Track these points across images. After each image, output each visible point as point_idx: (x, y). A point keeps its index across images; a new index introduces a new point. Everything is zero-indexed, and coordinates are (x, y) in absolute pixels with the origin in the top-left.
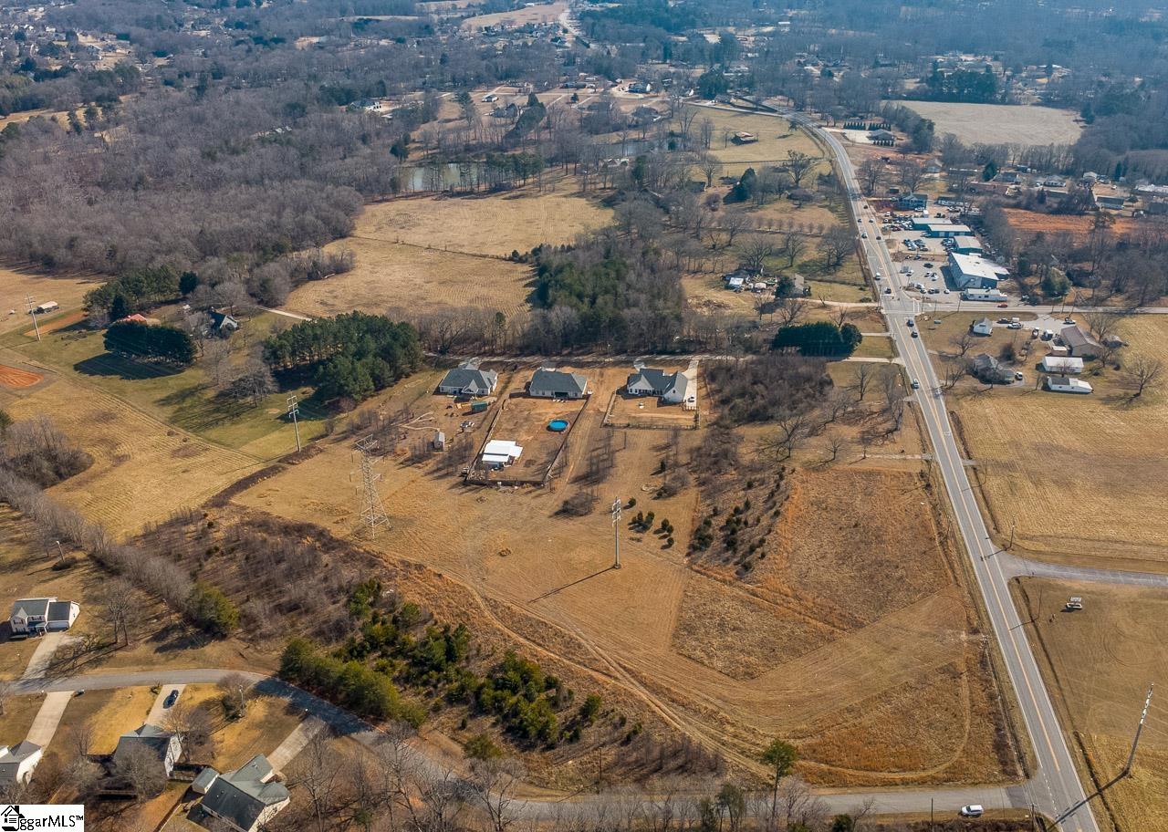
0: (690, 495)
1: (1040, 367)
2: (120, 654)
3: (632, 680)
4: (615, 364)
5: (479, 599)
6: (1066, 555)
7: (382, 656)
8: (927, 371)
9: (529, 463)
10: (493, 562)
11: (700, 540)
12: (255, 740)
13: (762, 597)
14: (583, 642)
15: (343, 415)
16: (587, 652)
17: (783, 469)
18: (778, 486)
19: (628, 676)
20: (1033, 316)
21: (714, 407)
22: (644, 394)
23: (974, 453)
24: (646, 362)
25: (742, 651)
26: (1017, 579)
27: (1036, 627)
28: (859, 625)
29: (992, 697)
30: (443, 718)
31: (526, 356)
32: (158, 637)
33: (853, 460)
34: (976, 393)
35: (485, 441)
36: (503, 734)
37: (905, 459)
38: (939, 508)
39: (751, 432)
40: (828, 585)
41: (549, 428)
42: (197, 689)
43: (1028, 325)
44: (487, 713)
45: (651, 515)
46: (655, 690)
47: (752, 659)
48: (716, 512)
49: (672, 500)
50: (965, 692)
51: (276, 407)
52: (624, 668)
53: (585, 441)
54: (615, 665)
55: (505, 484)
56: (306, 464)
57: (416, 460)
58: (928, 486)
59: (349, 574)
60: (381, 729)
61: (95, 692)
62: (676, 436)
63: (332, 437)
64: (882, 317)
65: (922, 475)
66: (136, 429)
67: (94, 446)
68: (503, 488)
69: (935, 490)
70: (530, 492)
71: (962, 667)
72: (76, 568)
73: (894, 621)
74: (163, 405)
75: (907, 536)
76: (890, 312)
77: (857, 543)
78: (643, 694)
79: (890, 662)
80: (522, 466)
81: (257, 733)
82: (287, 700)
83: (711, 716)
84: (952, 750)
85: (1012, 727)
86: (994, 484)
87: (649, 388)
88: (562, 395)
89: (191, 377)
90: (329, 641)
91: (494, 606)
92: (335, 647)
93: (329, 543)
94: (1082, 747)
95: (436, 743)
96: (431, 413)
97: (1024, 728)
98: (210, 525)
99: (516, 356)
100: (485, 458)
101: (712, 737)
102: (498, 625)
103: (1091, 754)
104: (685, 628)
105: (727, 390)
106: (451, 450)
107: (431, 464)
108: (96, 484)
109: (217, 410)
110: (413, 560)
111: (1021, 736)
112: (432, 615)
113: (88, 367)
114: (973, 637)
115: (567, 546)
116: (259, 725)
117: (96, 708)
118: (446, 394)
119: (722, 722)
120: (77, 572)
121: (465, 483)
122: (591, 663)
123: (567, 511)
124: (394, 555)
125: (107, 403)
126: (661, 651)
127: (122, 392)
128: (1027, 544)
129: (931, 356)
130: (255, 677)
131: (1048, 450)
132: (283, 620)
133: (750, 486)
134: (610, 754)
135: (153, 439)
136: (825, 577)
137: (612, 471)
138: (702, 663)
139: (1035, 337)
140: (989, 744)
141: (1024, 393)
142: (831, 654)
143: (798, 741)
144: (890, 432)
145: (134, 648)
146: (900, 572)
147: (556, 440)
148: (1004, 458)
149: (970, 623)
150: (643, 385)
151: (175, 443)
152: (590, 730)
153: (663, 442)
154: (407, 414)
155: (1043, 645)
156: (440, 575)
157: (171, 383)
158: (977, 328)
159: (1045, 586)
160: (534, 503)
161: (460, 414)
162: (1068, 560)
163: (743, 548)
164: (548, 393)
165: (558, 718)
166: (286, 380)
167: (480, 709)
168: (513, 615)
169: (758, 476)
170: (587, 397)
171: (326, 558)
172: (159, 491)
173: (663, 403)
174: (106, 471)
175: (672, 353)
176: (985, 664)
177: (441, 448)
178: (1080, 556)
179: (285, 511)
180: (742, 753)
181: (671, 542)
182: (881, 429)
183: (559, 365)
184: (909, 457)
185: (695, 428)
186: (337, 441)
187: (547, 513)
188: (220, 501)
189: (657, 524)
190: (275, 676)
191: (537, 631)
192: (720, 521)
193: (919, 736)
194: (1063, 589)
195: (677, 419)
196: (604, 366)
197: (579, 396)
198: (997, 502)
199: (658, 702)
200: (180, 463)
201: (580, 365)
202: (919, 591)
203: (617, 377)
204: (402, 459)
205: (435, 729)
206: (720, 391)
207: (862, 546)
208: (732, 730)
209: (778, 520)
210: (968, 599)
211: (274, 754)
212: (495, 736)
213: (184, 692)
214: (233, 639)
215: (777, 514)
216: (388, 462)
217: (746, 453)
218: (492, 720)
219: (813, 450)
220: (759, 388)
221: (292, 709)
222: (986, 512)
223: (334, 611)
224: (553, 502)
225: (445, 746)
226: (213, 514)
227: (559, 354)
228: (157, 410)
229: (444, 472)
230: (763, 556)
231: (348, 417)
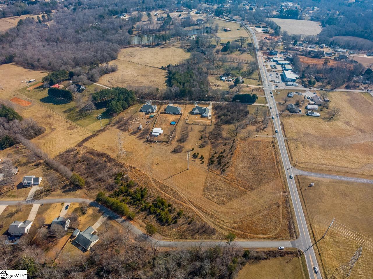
0: (209, 147)
1: (306, 108)
2: (53, 193)
3: (191, 204)
4: (189, 103)
5: (151, 179)
6: (310, 169)
7: (124, 196)
8: (275, 109)
9: (165, 135)
10: (155, 167)
11: (211, 162)
12: (90, 220)
13: (227, 180)
14: (178, 192)
15: (114, 118)
16: (180, 196)
17: (235, 140)
18: (233, 145)
19: (190, 203)
20: (305, 91)
21: (216, 118)
22: (197, 114)
23: (287, 136)
24: (198, 103)
25: (221, 196)
26: (297, 176)
27: (301, 191)
28: (253, 189)
29: (288, 213)
30: (140, 215)
31: (165, 100)
32: (63, 188)
33: (254, 137)
34: (288, 116)
35: (153, 128)
36: (156, 220)
37: (268, 137)
38: (276, 153)
39: (226, 127)
40: (245, 176)
41: (171, 124)
42: (74, 204)
43: (303, 94)
44: (152, 214)
45: (198, 154)
46: (198, 208)
47: (224, 199)
48: (216, 153)
49: (204, 148)
50: (281, 211)
51: (96, 114)
52: (189, 201)
53: (181, 128)
54: (187, 200)
55: (158, 142)
56: (104, 133)
57: (134, 133)
58: (274, 146)
59: (115, 170)
60: (123, 218)
61: (46, 204)
62: (205, 128)
63: (111, 124)
64: (263, 90)
65: (272, 142)
66: (57, 120)
67: (46, 125)
68: (158, 143)
69: (276, 147)
70: (165, 145)
71: (281, 203)
72: (41, 165)
73: (263, 188)
74: (65, 113)
75: (267, 162)
76: (266, 89)
77: (254, 164)
78: (194, 209)
79: (261, 201)
80: (163, 136)
81: (90, 218)
82: (98, 208)
83: (212, 216)
84: (277, 229)
85: (293, 222)
86: (292, 145)
87: (198, 112)
88: (175, 113)
89: (72, 104)
90: (110, 191)
91: (155, 181)
92: (111, 193)
93: (110, 160)
94: (312, 229)
95: (138, 223)
96: (138, 118)
97: (297, 223)
98: (78, 153)
99: (162, 100)
100: (153, 134)
101: (213, 222)
102: (156, 187)
103: (314, 231)
104: (206, 189)
105: (220, 113)
106: (143, 130)
107: (138, 135)
108: (47, 138)
109: (80, 115)
110: (133, 166)
111: (296, 226)
112: (138, 183)
113: (44, 100)
114: (284, 194)
115: (175, 162)
116: (91, 216)
117: (46, 209)
118: (143, 112)
119: (215, 218)
120: (41, 166)
121: (147, 141)
122: (180, 199)
123: (175, 151)
124: (128, 164)
125: (49, 112)
126: (199, 196)
127: (53, 108)
128: (300, 165)
129: (276, 103)
130: (89, 201)
131: (306, 135)
132: (97, 184)
133: (225, 145)
134: (185, 227)
135: (62, 123)
136: (245, 174)
137: (188, 138)
138: (210, 200)
139: (305, 98)
140: (287, 228)
141: (301, 116)
142: (245, 198)
143: (236, 224)
144: (264, 128)
145: (57, 191)
146: (265, 173)
147: (172, 128)
148: (295, 137)
149: (283, 190)
150: (197, 111)
151: (68, 125)
152: (180, 220)
153: (202, 129)
154: (132, 118)
155: (303, 197)
156: (140, 171)
157: (67, 106)
158: (290, 95)
159: (305, 178)
160: (166, 148)
161: (146, 118)
162: (311, 170)
163: (223, 164)
164: (171, 113)
165: (171, 216)
166: (98, 106)
167: (150, 213)
168: (160, 184)
169: (228, 141)
170: (181, 114)
171: (109, 164)
172: (63, 141)
173: (202, 117)
174: (49, 133)
175: (205, 101)
176: (287, 202)
177: (141, 130)
178: (314, 169)
179: (98, 149)
180: (220, 228)
181: (203, 162)
182: (262, 127)
183: (174, 103)
184: (269, 136)
185: (211, 125)
186: (113, 126)
187: (170, 152)
188: (80, 145)
189: (199, 156)
190: (95, 201)
191: (166, 189)
192: (217, 155)
193: (268, 224)
194: (309, 179)
195: (206, 122)
196: (186, 104)
197: (179, 114)
198: (292, 151)
199: (199, 212)
200: (70, 132)
201: (180, 104)
202: (270, 179)
203: (190, 108)
204: (130, 132)
205: (138, 218)
206: (218, 113)
207: (255, 164)
208: (218, 220)
209: (233, 155)
210: (283, 182)
211: (95, 225)
212: (154, 221)
213: (70, 205)
214: (84, 189)
215: (232, 154)
216: (126, 133)
217: (225, 134)
218: (153, 216)
219: (243, 133)
220: (229, 113)
221: (100, 211)
222: (289, 154)
223: (111, 181)
224: (171, 148)
225: (141, 224)
226: (78, 149)
227: (174, 100)
228: (63, 114)
229: (141, 137)
230: (228, 167)
231: (116, 118)
